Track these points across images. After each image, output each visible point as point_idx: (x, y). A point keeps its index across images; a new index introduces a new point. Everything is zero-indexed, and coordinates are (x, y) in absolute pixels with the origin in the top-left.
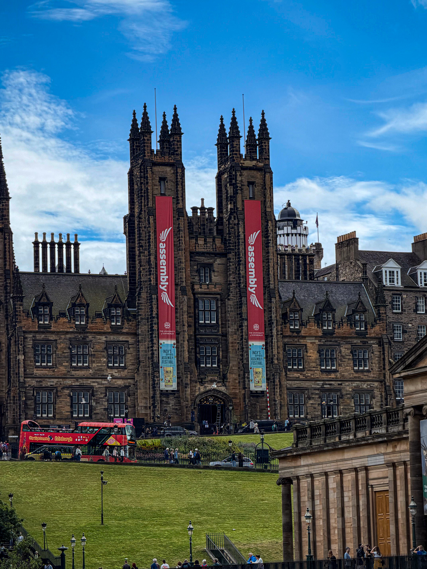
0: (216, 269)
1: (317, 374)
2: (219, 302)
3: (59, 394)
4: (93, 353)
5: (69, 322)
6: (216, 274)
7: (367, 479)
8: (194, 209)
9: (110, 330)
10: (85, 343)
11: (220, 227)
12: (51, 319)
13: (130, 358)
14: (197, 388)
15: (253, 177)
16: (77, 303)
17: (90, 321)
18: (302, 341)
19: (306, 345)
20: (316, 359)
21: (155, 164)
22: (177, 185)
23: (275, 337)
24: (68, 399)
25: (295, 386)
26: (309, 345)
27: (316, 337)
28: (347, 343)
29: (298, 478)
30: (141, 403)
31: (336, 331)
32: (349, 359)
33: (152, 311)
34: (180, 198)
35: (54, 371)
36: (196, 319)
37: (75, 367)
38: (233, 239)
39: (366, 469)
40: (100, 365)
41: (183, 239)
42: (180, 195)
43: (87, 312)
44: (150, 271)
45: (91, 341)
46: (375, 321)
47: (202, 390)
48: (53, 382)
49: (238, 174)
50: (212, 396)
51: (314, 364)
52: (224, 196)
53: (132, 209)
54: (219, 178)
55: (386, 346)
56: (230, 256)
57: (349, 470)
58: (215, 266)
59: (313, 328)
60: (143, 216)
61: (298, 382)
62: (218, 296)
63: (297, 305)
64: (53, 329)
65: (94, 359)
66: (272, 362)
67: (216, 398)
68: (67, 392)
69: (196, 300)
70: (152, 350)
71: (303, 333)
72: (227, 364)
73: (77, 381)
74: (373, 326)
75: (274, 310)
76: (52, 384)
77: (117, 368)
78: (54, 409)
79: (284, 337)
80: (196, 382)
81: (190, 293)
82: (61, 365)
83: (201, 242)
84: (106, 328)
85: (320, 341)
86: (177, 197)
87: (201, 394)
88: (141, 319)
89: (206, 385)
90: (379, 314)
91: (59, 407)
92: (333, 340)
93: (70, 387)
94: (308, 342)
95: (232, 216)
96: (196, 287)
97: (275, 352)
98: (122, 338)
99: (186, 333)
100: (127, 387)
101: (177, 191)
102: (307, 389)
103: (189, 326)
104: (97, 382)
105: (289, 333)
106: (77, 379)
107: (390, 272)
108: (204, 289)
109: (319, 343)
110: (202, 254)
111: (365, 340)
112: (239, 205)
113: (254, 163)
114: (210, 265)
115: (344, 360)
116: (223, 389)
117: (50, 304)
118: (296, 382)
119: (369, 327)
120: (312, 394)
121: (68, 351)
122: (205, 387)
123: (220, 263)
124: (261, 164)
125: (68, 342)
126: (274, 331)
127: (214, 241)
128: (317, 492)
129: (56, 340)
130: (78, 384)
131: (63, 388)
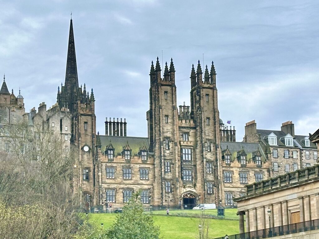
0: (190, 135)
1: (239, 185)
2: (192, 150)
3: (118, 191)
4: (133, 173)
5: (123, 158)
6: (191, 137)
7: (287, 207)
8: (180, 107)
9: (141, 162)
10: (129, 168)
11: (192, 116)
12: (114, 156)
13: (151, 175)
14: (182, 190)
15: (208, 92)
16: (126, 149)
17: (132, 157)
18: (231, 169)
19: (233, 171)
20: (238, 178)
21: (162, 85)
22: (173, 95)
23: (219, 167)
24: (122, 194)
25: (228, 190)
26: (235, 171)
27: (238, 167)
28: (253, 170)
29: (248, 210)
30: (156, 196)
31: (247, 165)
32: (253, 178)
33: (161, 153)
34: (174, 101)
35: (115, 181)
36: (182, 157)
37: (125, 179)
38: (199, 121)
39: (287, 201)
40: (136, 178)
41: (176, 120)
42: (174, 100)
43: (131, 153)
44: (160, 135)
45: (132, 167)
46: (266, 160)
47: (185, 191)
48: (115, 186)
49: (201, 90)
50: (189, 194)
51: (237, 180)
52: (194, 101)
53: (151, 107)
54: (192, 93)
55: (271, 172)
56: (198, 128)
57: (277, 203)
58: (191, 134)
59: (236, 163)
60: (156, 109)
61: (229, 188)
62: (192, 147)
63: (229, 152)
64: (115, 161)
65: (134, 176)
66: (218, 178)
67: (191, 195)
68: (121, 190)
69: (181, 149)
70: (161, 172)
71: (232, 165)
72: (196, 179)
73: (126, 185)
74: (264, 163)
75: (218, 154)
76: (114, 187)
77: (144, 180)
78: (115, 198)
79: (223, 167)
80: (182, 187)
81: (179, 145)
82: (119, 178)
83: (184, 122)
84: (140, 161)
85: (240, 169)
86: (173, 100)
87: (184, 193)
88: (156, 157)
89: (186, 188)
90: (267, 157)
91: (118, 198)
92: (246, 169)
93: (123, 188)
94: (234, 169)
95: (198, 110)
96: (182, 143)
97: (219, 173)
98: (147, 166)
99: (177, 164)
100: (149, 189)
101: (173, 98)
102: (234, 192)
103: (178, 161)
104: (135, 186)
105: (225, 165)
106: (126, 184)
107: (272, 138)
108: (185, 144)
109: (239, 170)
110: (184, 127)
111: (261, 169)
112: (202, 105)
113: (209, 85)
114: (188, 133)
115: (251, 178)
116: (194, 191)
117: (113, 150)
118: (228, 188)
119: (263, 163)
120: (236, 194)
121: (122, 171)
122: (186, 190)
123: (192, 132)
124: (211, 86)
125: (122, 167)
126: (218, 164)
127: (190, 121)
128: (258, 217)
129: (116, 166)
130: (126, 187)
131: (120, 189)
